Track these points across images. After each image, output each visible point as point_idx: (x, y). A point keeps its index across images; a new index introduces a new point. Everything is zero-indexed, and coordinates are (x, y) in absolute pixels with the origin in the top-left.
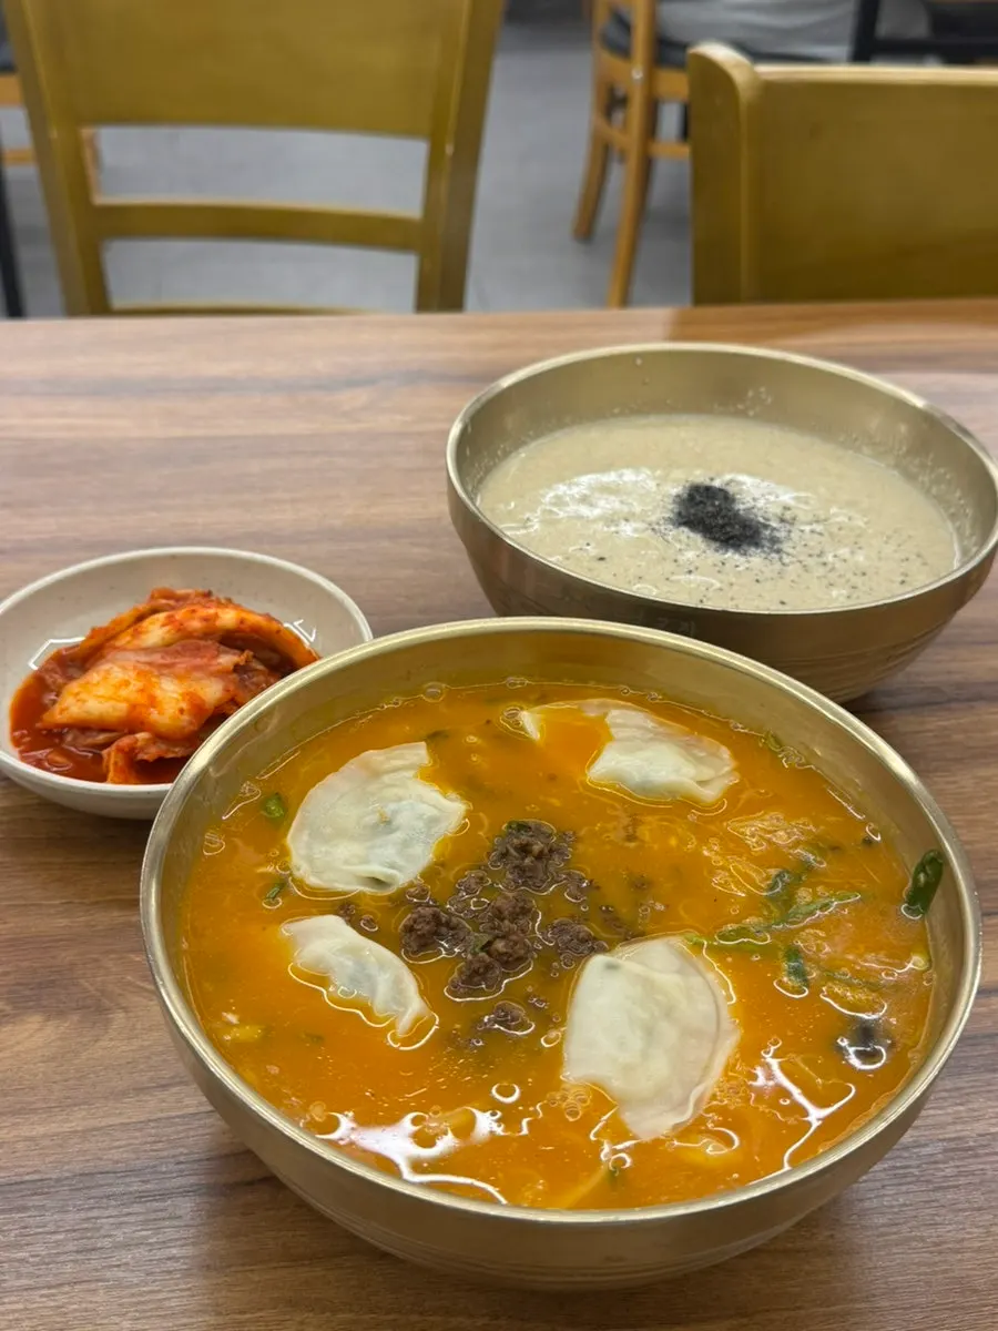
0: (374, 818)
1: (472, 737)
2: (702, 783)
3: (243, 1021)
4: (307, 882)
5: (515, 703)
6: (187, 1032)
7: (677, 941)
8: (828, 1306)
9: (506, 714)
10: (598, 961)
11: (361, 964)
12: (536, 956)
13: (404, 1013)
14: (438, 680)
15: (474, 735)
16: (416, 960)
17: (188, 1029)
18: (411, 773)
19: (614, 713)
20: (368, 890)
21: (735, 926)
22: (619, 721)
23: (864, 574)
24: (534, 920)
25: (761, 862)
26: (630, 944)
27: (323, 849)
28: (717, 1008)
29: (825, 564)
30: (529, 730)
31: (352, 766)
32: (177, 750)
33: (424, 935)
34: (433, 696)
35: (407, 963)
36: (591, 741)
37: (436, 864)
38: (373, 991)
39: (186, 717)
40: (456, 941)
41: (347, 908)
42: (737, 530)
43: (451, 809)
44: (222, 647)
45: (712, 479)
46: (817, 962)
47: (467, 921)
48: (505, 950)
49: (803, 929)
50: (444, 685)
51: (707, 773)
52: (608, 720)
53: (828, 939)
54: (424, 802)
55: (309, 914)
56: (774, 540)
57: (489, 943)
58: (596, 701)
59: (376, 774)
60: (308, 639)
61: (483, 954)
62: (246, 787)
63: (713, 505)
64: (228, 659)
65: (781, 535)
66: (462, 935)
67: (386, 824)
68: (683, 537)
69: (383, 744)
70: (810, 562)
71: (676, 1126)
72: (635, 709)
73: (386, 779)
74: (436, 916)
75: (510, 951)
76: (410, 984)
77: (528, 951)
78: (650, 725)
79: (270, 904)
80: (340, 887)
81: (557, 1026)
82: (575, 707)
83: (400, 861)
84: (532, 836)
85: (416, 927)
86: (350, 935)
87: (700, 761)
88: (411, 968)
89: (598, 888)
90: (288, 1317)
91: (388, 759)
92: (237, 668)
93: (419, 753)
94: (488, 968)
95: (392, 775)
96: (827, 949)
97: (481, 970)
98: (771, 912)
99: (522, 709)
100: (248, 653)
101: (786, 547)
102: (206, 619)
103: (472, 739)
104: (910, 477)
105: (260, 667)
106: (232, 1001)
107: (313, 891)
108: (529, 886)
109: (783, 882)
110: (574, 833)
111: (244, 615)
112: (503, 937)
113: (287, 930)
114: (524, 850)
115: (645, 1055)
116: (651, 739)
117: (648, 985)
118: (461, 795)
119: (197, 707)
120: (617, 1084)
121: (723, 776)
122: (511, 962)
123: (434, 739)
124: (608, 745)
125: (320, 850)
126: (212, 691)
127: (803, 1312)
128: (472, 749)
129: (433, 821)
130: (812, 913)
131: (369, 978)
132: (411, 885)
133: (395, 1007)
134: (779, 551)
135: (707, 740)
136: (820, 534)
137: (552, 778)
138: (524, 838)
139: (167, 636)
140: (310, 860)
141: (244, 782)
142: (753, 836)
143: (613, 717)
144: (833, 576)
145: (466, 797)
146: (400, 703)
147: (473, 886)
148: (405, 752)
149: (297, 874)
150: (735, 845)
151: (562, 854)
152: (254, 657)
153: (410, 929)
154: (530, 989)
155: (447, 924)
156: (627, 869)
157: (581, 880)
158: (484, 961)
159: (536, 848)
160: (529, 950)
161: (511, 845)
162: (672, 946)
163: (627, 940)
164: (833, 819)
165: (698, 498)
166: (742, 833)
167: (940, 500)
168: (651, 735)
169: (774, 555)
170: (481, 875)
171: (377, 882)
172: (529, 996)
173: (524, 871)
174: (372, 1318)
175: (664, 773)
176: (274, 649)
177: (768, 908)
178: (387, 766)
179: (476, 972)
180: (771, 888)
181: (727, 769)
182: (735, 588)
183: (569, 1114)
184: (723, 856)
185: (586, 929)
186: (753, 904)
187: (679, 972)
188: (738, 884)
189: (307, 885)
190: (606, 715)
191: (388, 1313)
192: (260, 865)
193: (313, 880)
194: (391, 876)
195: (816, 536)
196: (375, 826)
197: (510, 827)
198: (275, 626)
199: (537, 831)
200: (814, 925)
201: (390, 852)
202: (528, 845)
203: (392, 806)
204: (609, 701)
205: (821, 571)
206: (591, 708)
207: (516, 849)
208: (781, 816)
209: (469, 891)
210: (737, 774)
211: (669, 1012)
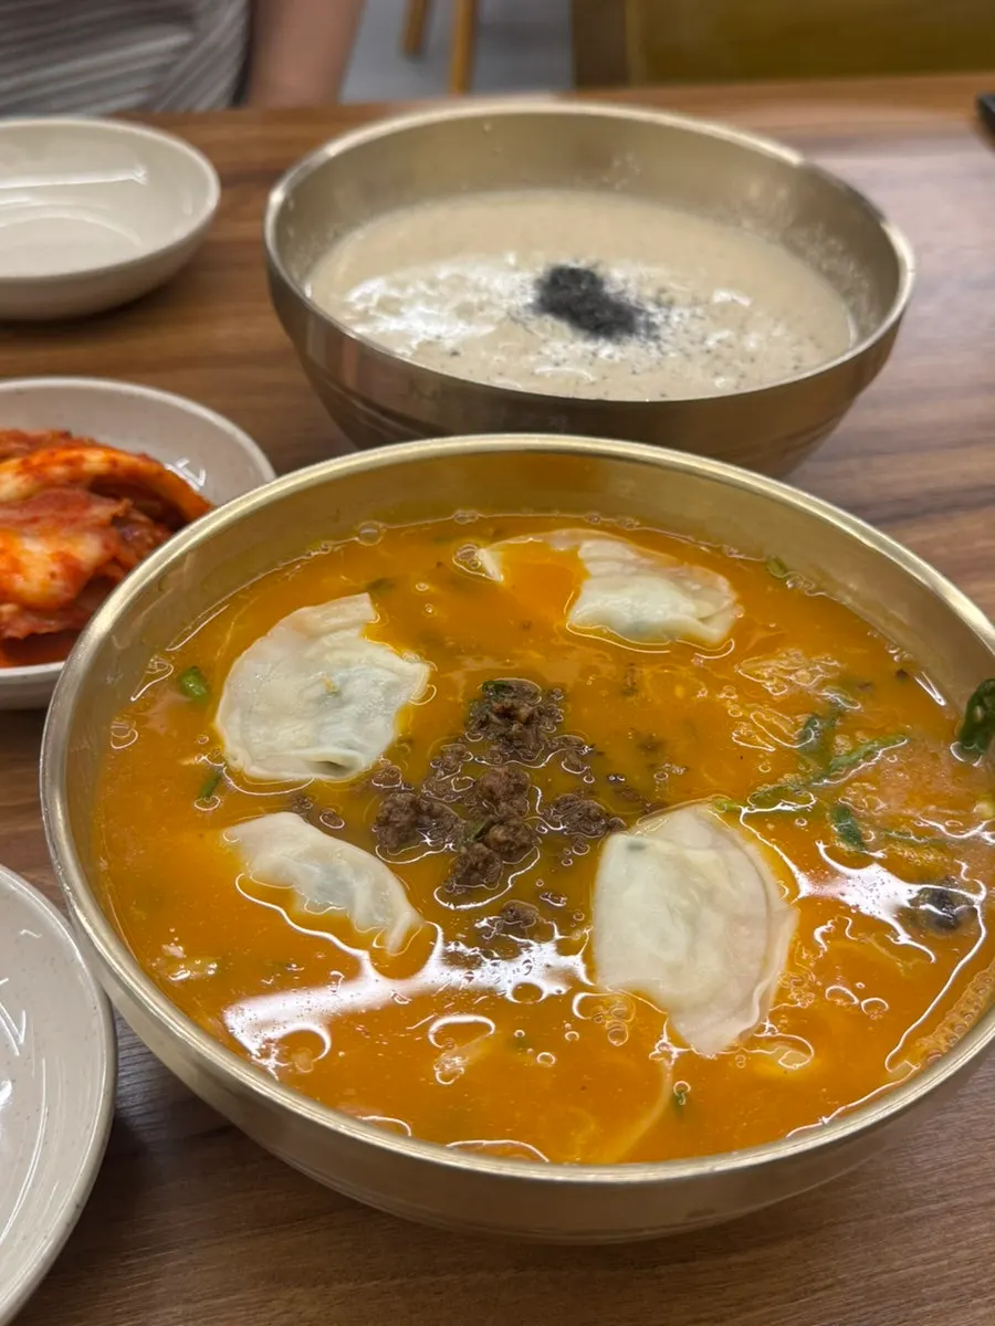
0: (318, 691)
1: (422, 585)
2: (703, 620)
3: (191, 953)
4: (247, 773)
5: (472, 541)
6: (121, 971)
7: (707, 810)
8: (901, 1212)
9: (459, 554)
10: (617, 843)
11: (332, 872)
12: (541, 841)
13: (393, 924)
14: (376, 519)
15: (424, 581)
16: (397, 859)
17: (122, 967)
18: (353, 633)
19: (587, 545)
20: (324, 777)
21: (770, 787)
22: (594, 554)
23: (753, 360)
24: (533, 798)
25: (785, 707)
26: (651, 817)
27: (261, 732)
28: (764, 885)
29: (708, 352)
30: (490, 571)
31: (281, 629)
32: (52, 623)
33: (402, 827)
34: (368, 537)
35: (387, 864)
36: (565, 581)
37: (400, 741)
38: (350, 901)
39: (59, 583)
40: (442, 832)
41: (302, 802)
42: (608, 315)
43: (410, 673)
44: (94, 497)
45: (577, 261)
46: (871, 820)
47: (449, 805)
48: (504, 838)
49: (849, 783)
50: (381, 525)
51: (708, 608)
52: (581, 554)
53: (880, 793)
54: (378, 666)
55: (258, 815)
56: (650, 326)
57: (485, 831)
58: (564, 532)
59: (313, 636)
60: (197, 482)
61: (479, 846)
62: (154, 661)
63: (579, 289)
64: (103, 510)
65: (658, 319)
66: (448, 823)
67: (334, 696)
68: (548, 326)
69: (317, 600)
70: (693, 350)
71: (741, 1035)
72: (613, 540)
73: (325, 641)
74: (414, 804)
75: (510, 838)
76: (395, 890)
77: (532, 837)
78: (631, 556)
79: (205, 805)
80: (289, 775)
81: (581, 925)
82: (540, 541)
83: (358, 740)
84: (514, 697)
85: (392, 818)
86: (312, 835)
87: (695, 595)
88: (393, 869)
89: (600, 754)
90: (274, 1296)
91: (325, 617)
92: (116, 521)
93: (362, 607)
94: (487, 861)
95: (332, 636)
96: (882, 805)
97: (480, 865)
98: (808, 767)
99: (479, 547)
100: (126, 502)
101: (665, 332)
102: (69, 462)
103: (423, 587)
104: (797, 251)
105: (142, 518)
106: (172, 930)
107: (258, 784)
108: (519, 759)
109: (815, 729)
110: (563, 690)
111: (113, 455)
112: (501, 823)
113: (231, 836)
114: (508, 714)
115: (692, 952)
116: (634, 574)
117: (683, 867)
118: (421, 655)
119: (71, 568)
120: (665, 989)
121: (724, 611)
122: (513, 852)
123: (377, 589)
124: (587, 583)
125: (258, 734)
126: (88, 550)
127: (873, 1222)
128: (426, 599)
129: (391, 688)
130: (855, 764)
131: (343, 885)
132: (377, 766)
133: (381, 920)
134: (656, 338)
135: (699, 570)
136: (702, 318)
137: (526, 626)
138: (508, 701)
139: (24, 486)
140: (246, 744)
141: (151, 656)
142: (771, 678)
143: (588, 549)
144: (719, 365)
145: (427, 657)
146: (330, 548)
147: (452, 763)
148: (347, 607)
149: (233, 764)
150: (752, 693)
151: (551, 714)
152: (134, 506)
153: (385, 823)
154: (539, 884)
155: (430, 813)
156: (632, 729)
157: (581, 746)
158: (482, 854)
159: (524, 711)
160: (532, 835)
161: (491, 710)
162: (699, 817)
163: (647, 813)
164: (859, 651)
165: (562, 282)
166: (758, 677)
167: (831, 276)
168: (633, 569)
169: (652, 344)
170: (459, 748)
171: (333, 766)
172: (539, 891)
173: (511, 741)
174: (376, 1286)
175: (659, 612)
176: (156, 497)
177: (803, 761)
178: (325, 626)
179: (474, 868)
180: (804, 737)
181: (726, 603)
182: (609, 381)
183: (612, 1036)
184: (743, 707)
185: (596, 803)
186: (785, 760)
187: (712, 847)
188: (763, 736)
189: (249, 778)
190: (578, 547)
191: (393, 1278)
192: (185, 755)
193: (256, 771)
194: (352, 759)
195: (697, 320)
196: (320, 701)
197: (485, 688)
198: (155, 468)
199: (522, 693)
200: (860, 778)
201: (346, 730)
202: (513, 708)
203: (342, 674)
204: (581, 531)
205: (705, 359)
206: (560, 541)
207: (498, 714)
208: (799, 653)
209: (448, 770)
210: (741, 607)
211: (709, 895)
